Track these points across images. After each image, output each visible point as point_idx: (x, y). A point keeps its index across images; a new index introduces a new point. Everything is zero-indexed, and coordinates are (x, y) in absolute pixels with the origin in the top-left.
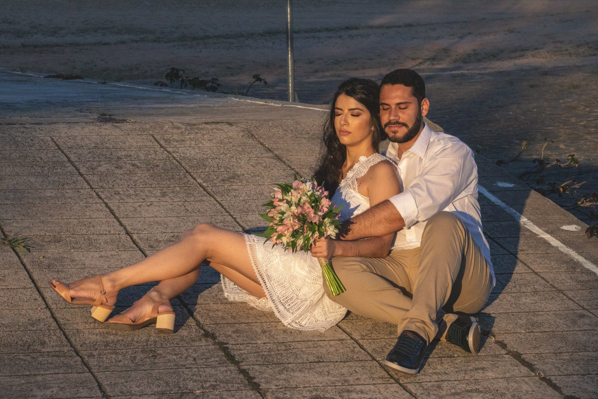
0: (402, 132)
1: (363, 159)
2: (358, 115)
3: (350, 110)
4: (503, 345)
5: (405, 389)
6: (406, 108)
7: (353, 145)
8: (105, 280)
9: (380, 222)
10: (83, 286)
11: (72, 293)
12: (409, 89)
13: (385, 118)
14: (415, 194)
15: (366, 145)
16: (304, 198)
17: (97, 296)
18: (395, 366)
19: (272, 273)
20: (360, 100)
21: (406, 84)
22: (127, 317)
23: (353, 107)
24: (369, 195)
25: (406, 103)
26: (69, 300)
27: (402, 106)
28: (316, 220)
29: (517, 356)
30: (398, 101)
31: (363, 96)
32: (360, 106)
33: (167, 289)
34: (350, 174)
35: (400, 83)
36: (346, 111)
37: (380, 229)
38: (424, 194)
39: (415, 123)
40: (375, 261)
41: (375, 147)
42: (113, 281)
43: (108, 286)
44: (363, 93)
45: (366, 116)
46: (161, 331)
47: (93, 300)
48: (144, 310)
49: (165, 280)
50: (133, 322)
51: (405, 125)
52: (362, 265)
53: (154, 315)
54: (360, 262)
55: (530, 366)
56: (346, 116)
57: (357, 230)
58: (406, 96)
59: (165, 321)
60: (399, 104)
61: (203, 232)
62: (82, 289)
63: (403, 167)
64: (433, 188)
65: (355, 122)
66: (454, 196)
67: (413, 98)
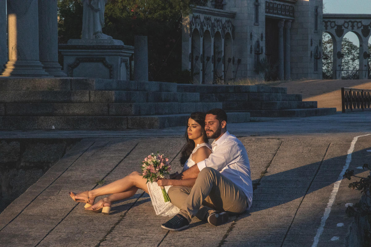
1: (198, 145)
2: (195, 127)
3: (192, 125)
4: (234, 224)
6: (212, 124)
7: (195, 139)
8: (89, 193)
9: (192, 173)
10: (80, 195)
11: (76, 197)
12: (215, 116)
15: (200, 139)
17: (86, 199)
20: (197, 121)
21: (214, 114)
22: (91, 208)
23: (194, 123)
25: (212, 122)
26: (75, 200)
27: (211, 123)
30: (209, 121)
31: (198, 119)
32: (196, 123)
35: (211, 113)
36: (191, 125)
39: (217, 131)
42: (92, 193)
43: (90, 195)
44: (198, 118)
45: (199, 127)
47: (84, 200)
49: (114, 194)
50: (93, 209)
51: (212, 131)
52: (181, 189)
53: (102, 207)
54: (181, 188)
56: (191, 127)
58: (213, 119)
59: (106, 210)
60: (209, 122)
62: (80, 196)
64: (214, 159)
65: (194, 130)
66: (227, 162)
67: (216, 120)
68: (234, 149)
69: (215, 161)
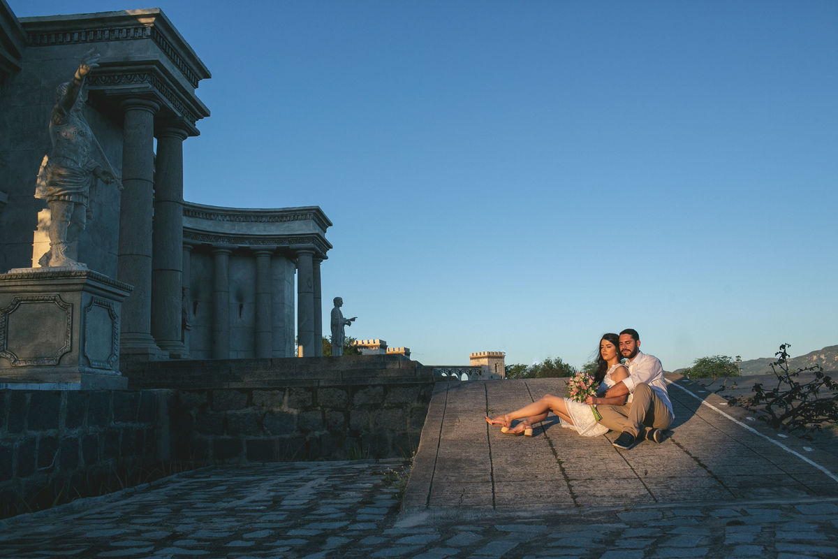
0: (628, 353)
1: (613, 366)
2: (610, 347)
4: (673, 441)
5: (621, 455)
6: (629, 343)
7: (609, 360)
8: (506, 416)
9: (618, 390)
10: (497, 419)
12: (630, 336)
13: (621, 348)
14: (632, 378)
15: (614, 360)
16: (581, 380)
17: (503, 423)
18: (616, 445)
19: (575, 413)
21: (629, 334)
22: (513, 430)
23: (608, 344)
24: (615, 380)
25: (629, 341)
26: (492, 424)
27: (627, 343)
28: (585, 388)
29: (678, 445)
30: (625, 340)
31: (612, 340)
32: (611, 343)
33: (531, 420)
34: (608, 373)
35: (627, 333)
36: (605, 346)
37: (619, 393)
38: (637, 377)
39: (634, 350)
40: (617, 407)
41: (619, 361)
45: (613, 347)
46: (527, 436)
47: (501, 424)
48: (520, 428)
50: (515, 432)
51: (629, 350)
53: (523, 430)
54: (610, 407)
55: (682, 447)
56: (605, 348)
57: (609, 394)
58: (629, 338)
61: (547, 397)
63: (630, 369)
64: (640, 375)
65: (609, 350)
66: (651, 379)
67: (632, 340)
68: (657, 366)
69: (642, 378)
